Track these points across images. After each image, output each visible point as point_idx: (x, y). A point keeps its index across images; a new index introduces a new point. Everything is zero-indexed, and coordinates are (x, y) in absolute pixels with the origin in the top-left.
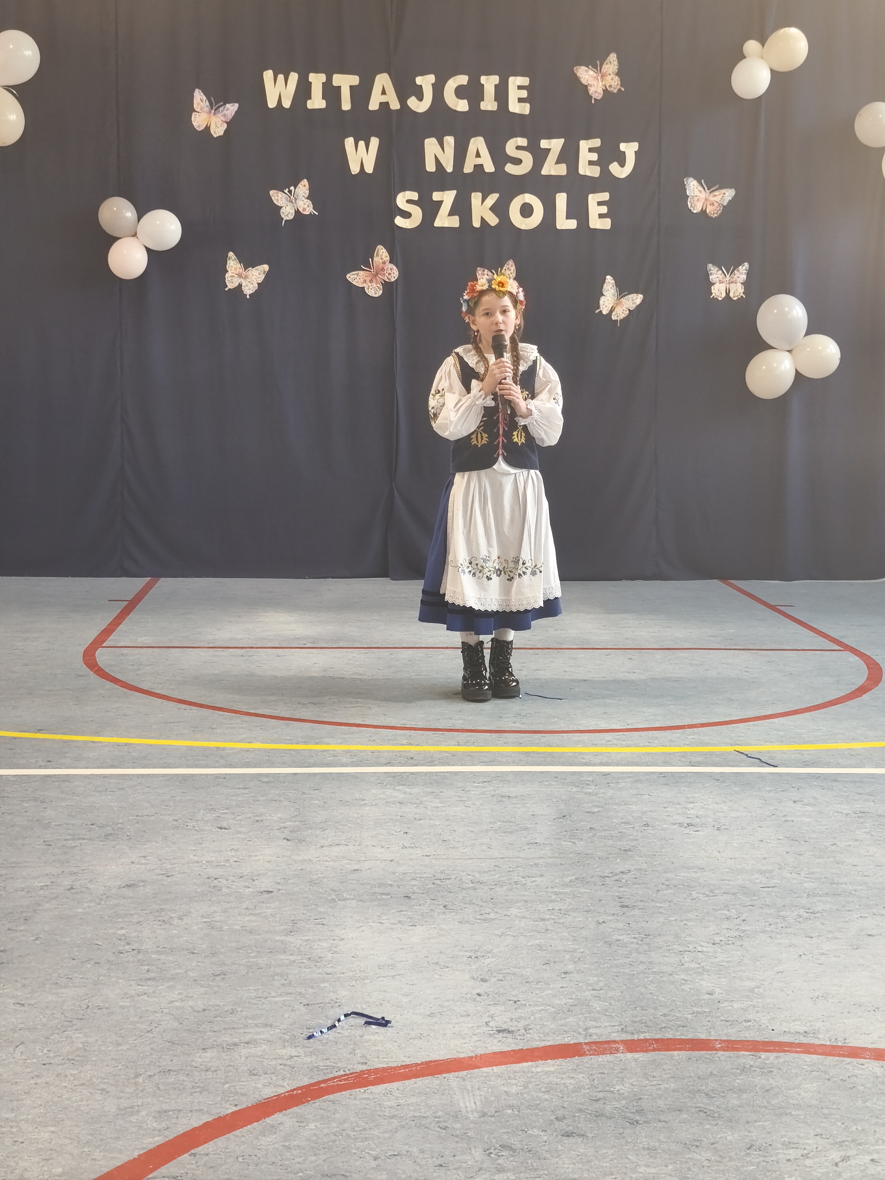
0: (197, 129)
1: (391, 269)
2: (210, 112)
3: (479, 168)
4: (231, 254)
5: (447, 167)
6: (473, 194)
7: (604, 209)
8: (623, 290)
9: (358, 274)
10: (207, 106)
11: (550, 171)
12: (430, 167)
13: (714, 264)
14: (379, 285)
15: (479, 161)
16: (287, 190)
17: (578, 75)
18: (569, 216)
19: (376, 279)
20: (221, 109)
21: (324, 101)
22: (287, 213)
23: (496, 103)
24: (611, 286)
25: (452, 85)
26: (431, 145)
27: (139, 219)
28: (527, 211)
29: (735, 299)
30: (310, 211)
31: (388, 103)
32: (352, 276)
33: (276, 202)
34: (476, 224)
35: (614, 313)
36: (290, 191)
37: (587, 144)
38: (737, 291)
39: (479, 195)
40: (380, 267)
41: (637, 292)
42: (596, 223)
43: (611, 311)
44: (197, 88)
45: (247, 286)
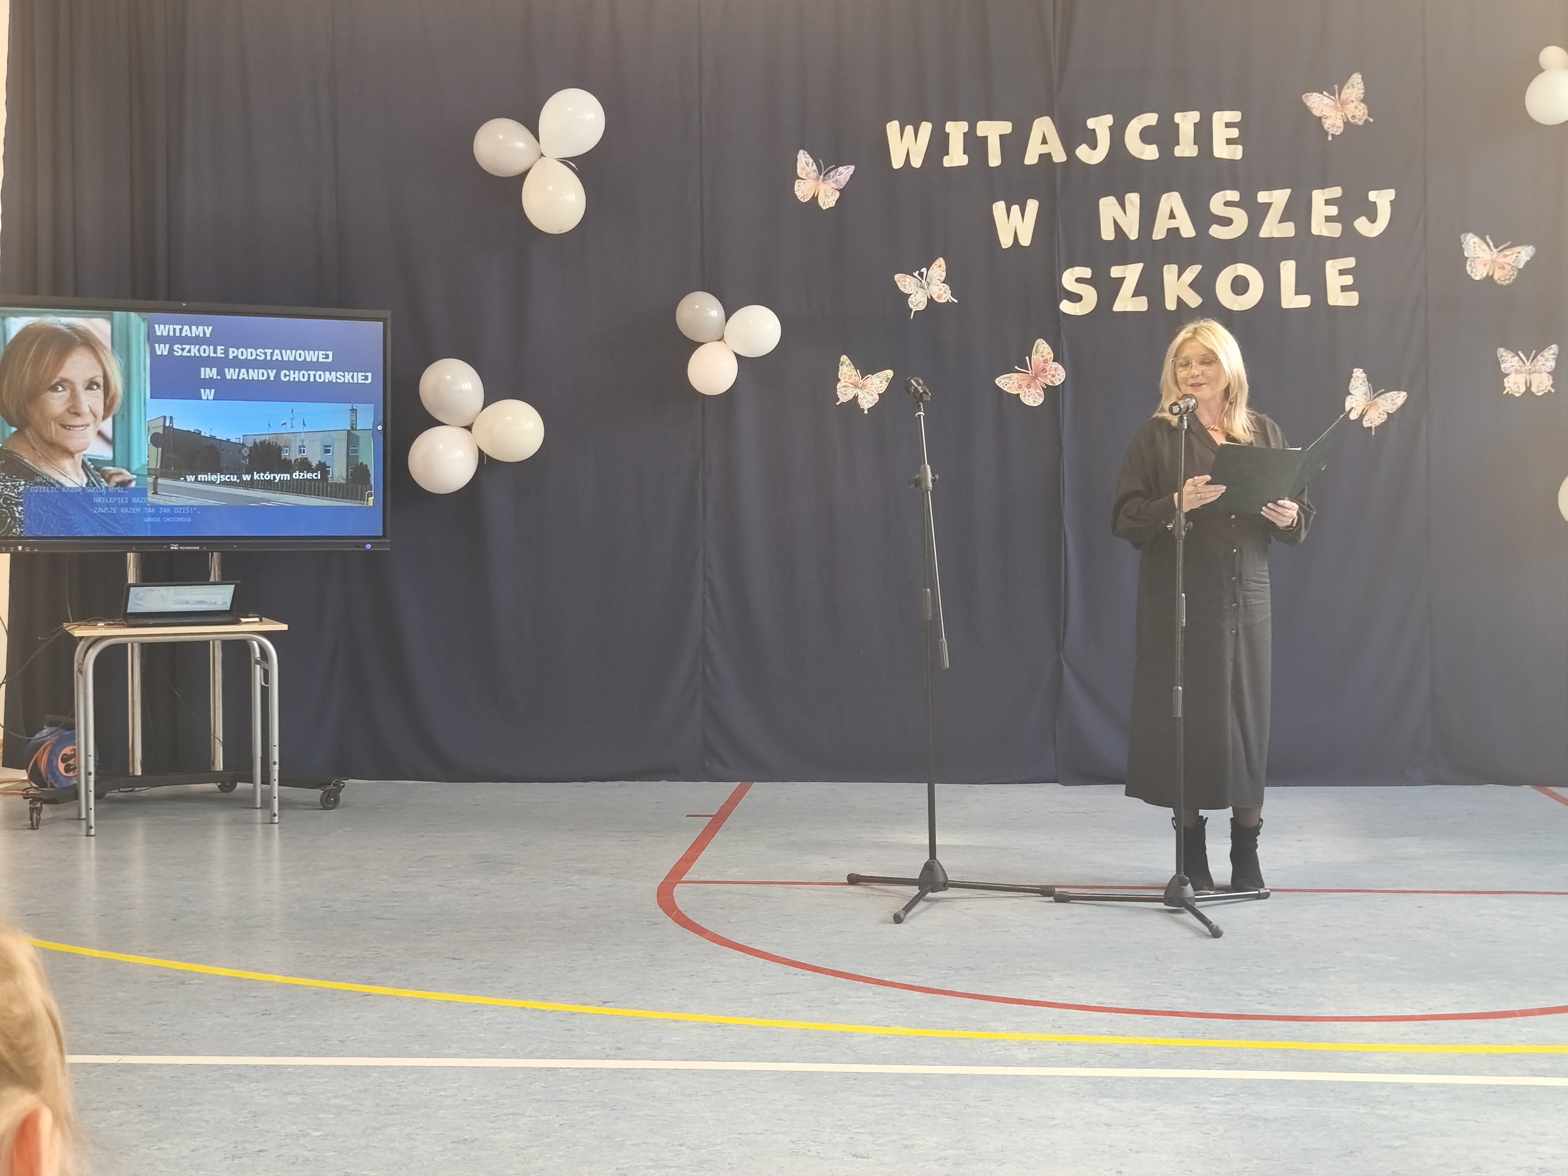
0: (802, 200)
1: (1055, 369)
2: (818, 179)
3: (1174, 232)
4: (844, 358)
5: (1130, 233)
6: (1166, 267)
7: (1349, 280)
9: (1010, 378)
10: (814, 171)
11: (1271, 233)
12: (1107, 233)
13: (1507, 348)
14: (1039, 391)
15: (1173, 224)
16: (918, 272)
17: (1308, 104)
18: (1299, 290)
19: (1036, 383)
20: (832, 174)
21: (966, 157)
22: (917, 302)
23: (1196, 147)
24: (1361, 381)
25: (1135, 126)
26: (1108, 207)
27: (727, 318)
28: (1240, 286)
29: (1540, 394)
30: (948, 298)
31: (1050, 154)
32: (1003, 381)
33: (902, 289)
34: (1171, 305)
35: (1366, 418)
36: (921, 274)
37: (1323, 194)
38: (1543, 383)
39: (1174, 268)
40: (1041, 366)
41: (1399, 389)
42: (1337, 298)
43: (1362, 416)
44: (801, 149)
45: (864, 397)
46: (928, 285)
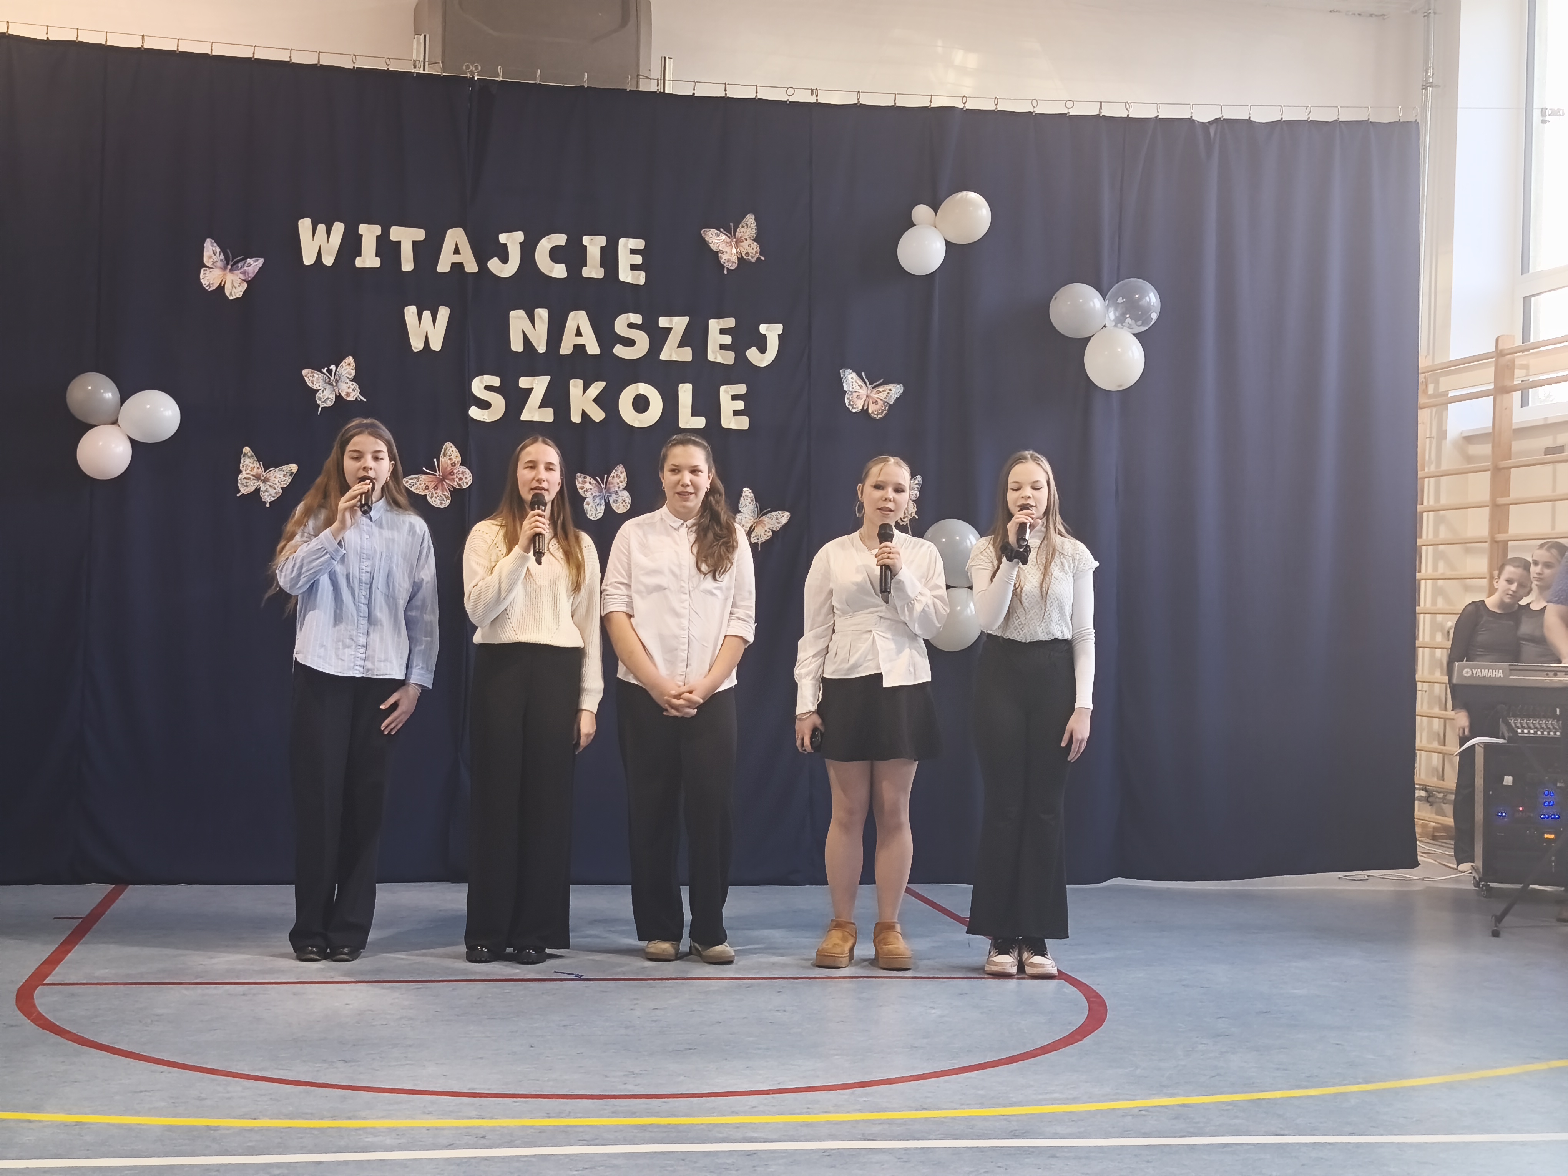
0: (207, 288)
1: (463, 473)
2: (225, 268)
4: (246, 449)
5: (538, 346)
6: (572, 381)
7: (740, 405)
9: (418, 479)
10: (221, 260)
11: (671, 356)
12: (517, 345)
14: (446, 493)
15: (580, 341)
16: (326, 369)
17: (706, 239)
18: (695, 412)
19: (443, 485)
20: (239, 265)
21: (378, 259)
22: (325, 398)
23: (602, 269)
24: (749, 500)
25: (545, 245)
26: (517, 319)
27: (123, 401)
28: (641, 404)
30: (356, 396)
31: (462, 264)
32: (411, 481)
33: (310, 385)
34: (576, 418)
35: (753, 535)
36: (330, 371)
37: (718, 323)
38: (908, 510)
39: (580, 383)
40: (449, 469)
42: (729, 421)
43: (750, 533)
44: (209, 238)
45: (266, 491)
46: (337, 381)
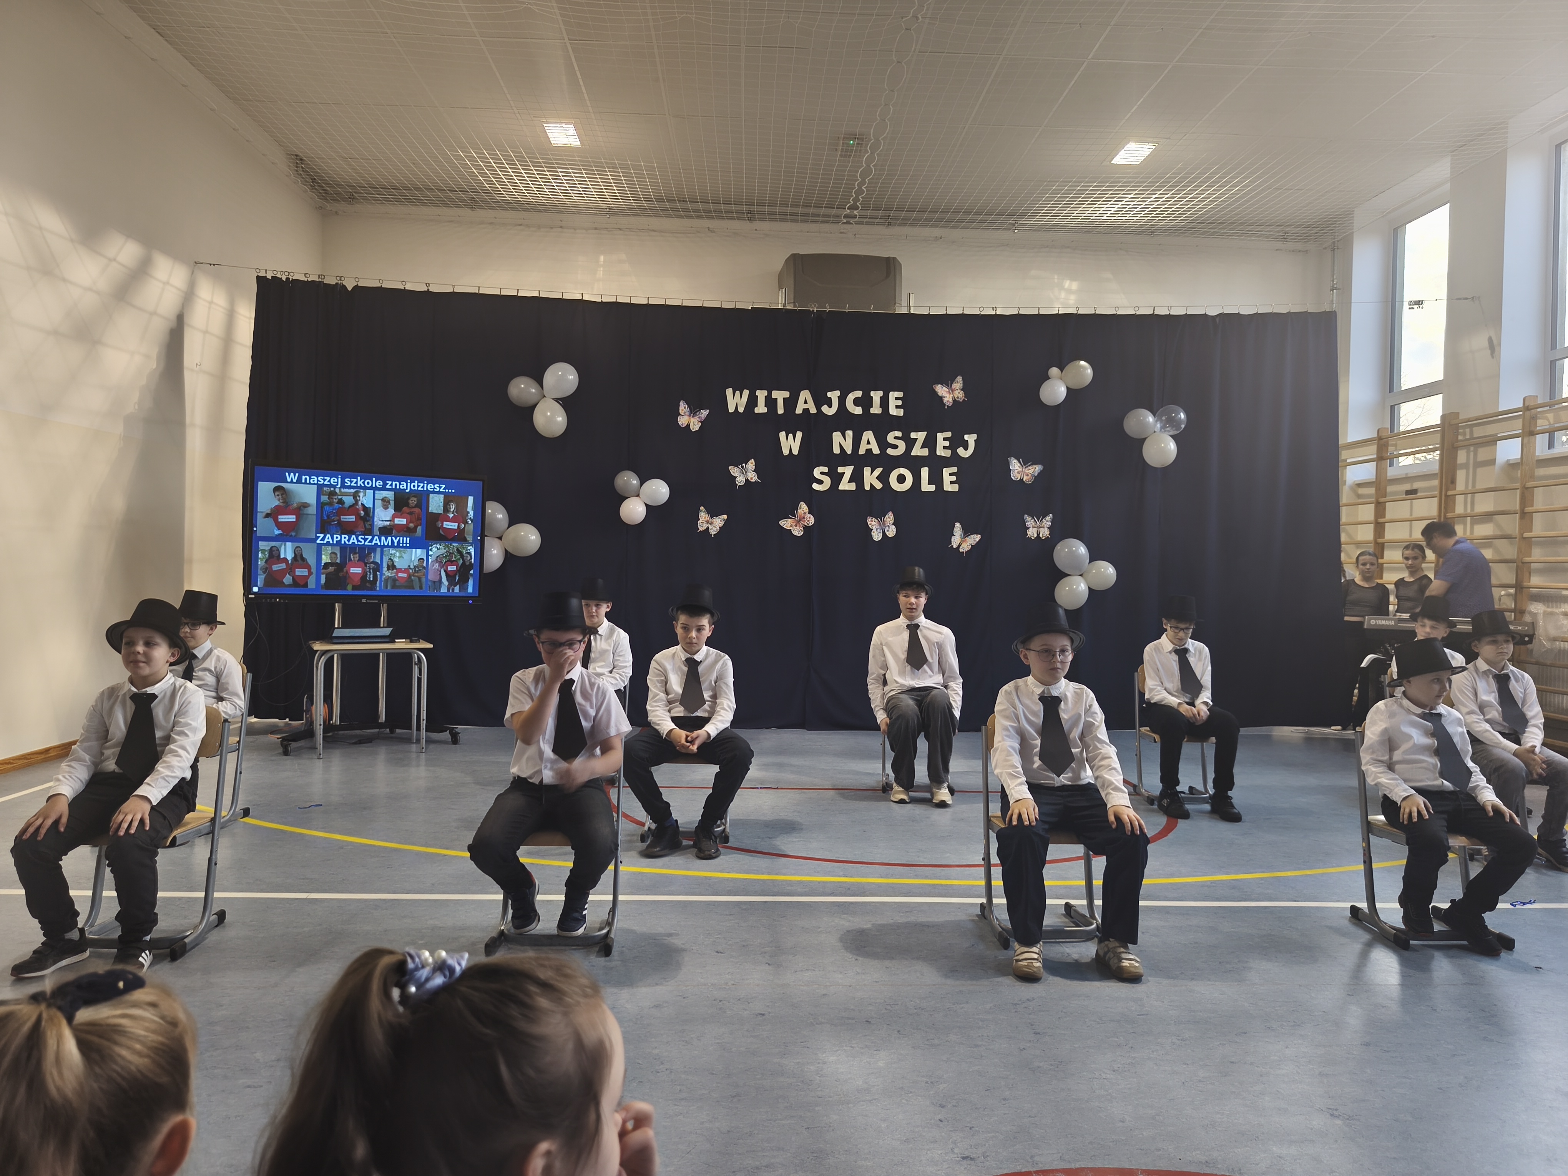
0: (681, 426)
1: (810, 518)
2: (690, 416)
3: (869, 451)
4: (702, 508)
6: (865, 468)
7: (954, 478)
8: (967, 532)
9: (787, 521)
10: (688, 411)
12: (836, 450)
13: (1029, 515)
14: (801, 528)
15: (869, 447)
16: (740, 465)
17: (936, 390)
18: (930, 483)
19: (799, 524)
20: (697, 413)
22: (740, 480)
24: (959, 529)
25: (851, 397)
26: (837, 437)
28: (901, 479)
29: (1044, 538)
30: (756, 479)
32: (783, 522)
33: (733, 474)
34: (867, 488)
35: (961, 547)
36: (742, 467)
37: (942, 435)
38: (1045, 533)
41: (977, 534)
42: (948, 487)
43: (959, 546)
44: (681, 400)
45: (712, 529)
46: (746, 472)
